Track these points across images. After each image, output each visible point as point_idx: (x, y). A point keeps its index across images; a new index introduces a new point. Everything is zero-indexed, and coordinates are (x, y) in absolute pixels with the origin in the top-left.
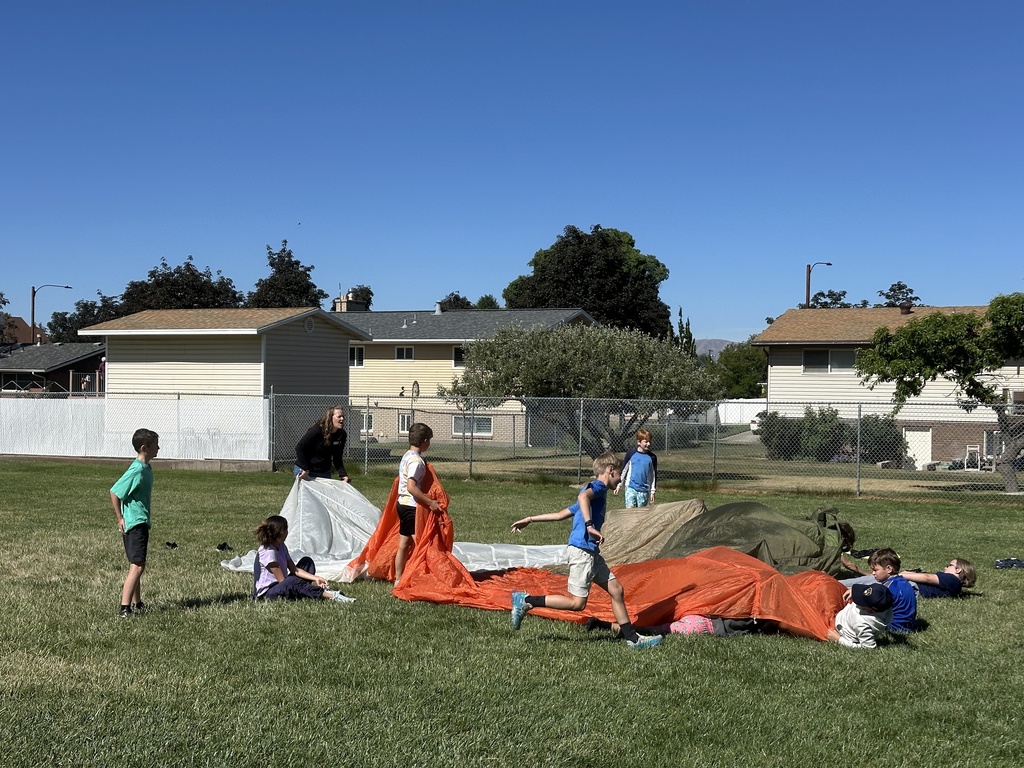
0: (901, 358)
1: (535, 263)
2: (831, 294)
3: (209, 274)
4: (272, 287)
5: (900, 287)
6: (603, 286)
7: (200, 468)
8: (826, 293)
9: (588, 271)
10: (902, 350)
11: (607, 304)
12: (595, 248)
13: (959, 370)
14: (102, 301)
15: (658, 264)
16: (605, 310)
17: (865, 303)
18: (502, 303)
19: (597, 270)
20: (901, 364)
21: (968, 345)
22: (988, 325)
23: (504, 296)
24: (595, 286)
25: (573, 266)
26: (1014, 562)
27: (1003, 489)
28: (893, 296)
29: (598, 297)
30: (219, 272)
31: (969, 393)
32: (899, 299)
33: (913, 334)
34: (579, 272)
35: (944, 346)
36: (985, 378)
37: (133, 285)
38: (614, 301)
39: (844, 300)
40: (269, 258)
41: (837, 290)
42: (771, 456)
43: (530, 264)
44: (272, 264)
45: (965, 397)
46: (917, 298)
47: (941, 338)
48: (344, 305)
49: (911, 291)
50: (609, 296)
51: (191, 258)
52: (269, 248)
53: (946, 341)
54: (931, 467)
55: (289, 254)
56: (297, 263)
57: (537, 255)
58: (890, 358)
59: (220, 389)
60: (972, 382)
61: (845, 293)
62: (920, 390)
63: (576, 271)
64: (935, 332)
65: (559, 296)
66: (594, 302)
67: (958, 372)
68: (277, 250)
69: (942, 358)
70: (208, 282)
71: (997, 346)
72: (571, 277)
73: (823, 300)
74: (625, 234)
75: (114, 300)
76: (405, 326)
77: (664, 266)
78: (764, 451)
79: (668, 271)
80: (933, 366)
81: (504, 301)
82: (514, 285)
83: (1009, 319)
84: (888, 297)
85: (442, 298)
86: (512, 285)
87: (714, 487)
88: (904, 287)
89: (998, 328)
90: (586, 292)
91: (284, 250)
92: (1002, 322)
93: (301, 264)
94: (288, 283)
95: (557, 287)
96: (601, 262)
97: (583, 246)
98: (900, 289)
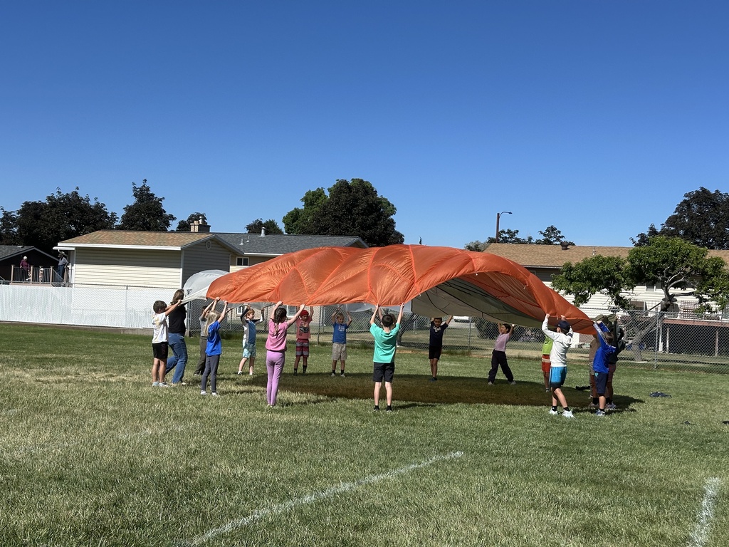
0: (578, 281)
1: (305, 199)
2: (509, 232)
3: (88, 200)
4: (138, 211)
5: (553, 229)
6: (365, 221)
7: (140, 333)
8: (506, 231)
9: (355, 210)
10: (579, 276)
11: (368, 233)
12: (360, 195)
13: (610, 289)
14: (4, 214)
15: (389, 204)
16: (366, 237)
17: (530, 239)
18: (281, 226)
19: (362, 210)
20: (579, 285)
21: (616, 275)
22: (628, 264)
23: (283, 221)
24: (359, 221)
25: (345, 206)
26: (660, 394)
27: (633, 359)
28: (548, 235)
29: (362, 228)
30: (96, 199)
31: (616, 303)
32: (551, 237)
33: (586, 267)
34: (349, 211)
35: (603, 275)
36: (624, 294)
37: (27, 204)
38: (372, 231)
39: (517, 236)
40: (134, 191)
41: (513, 230)
42: (482, 337)
43: (302, 200)
44: (135, 195)
45: (613, 305)
46: (563, 237)
47: (602, 271)
48: (197, 227)
49: (559, 232)
50: (369, 228)
51: (77, 188)
52: (134, 184)
53: (604, 273)
54: (580, 346)
55: (148, 189)
56: (153, 195)
57: (307, 194)
58: (571, 281)
59: (152, 284)
60: (618, 297)
61: (518, 231)
62: (588, 300)
63: (348, 210)
64: (598, 267)
65: (336, 226)
66: (359, 231)
67: (610, 290)
68: (139, 185)
69: (601, 283)
70: (87, 206)
71: (631, 276)
72: (344, 214)
73: (504, 235)
74: (367, 182)
75: (13, 214)
76: (242, 244)
77: (393, 206)
78: (477, 333)
79: (396, 209)
80: (596, 287)
81: (284, 224)
82: (291, 214)
83: (641, 261)
84: (545, 235)
85: (251, 222)
86: (289, 214)
87: (469, 354)
88: (555, 229)
89: (634, 266)
90: (353, 225)
91: (144, 186)
92: (636, 263)
93: (155, 196)
94: (149, 209)
95: (335, 220)
96: (364, 205)
97: (352, 194)
98: (552, 230)
